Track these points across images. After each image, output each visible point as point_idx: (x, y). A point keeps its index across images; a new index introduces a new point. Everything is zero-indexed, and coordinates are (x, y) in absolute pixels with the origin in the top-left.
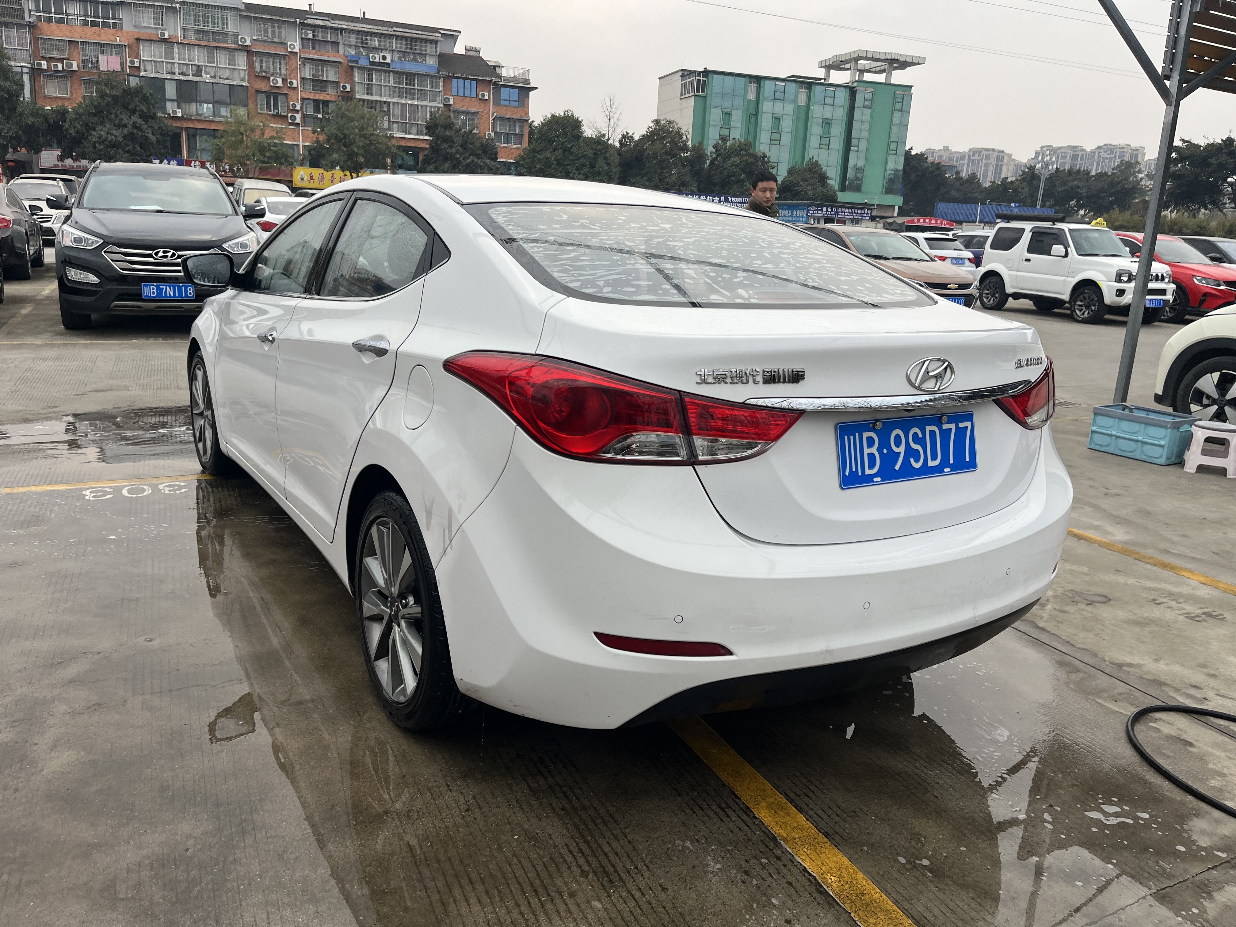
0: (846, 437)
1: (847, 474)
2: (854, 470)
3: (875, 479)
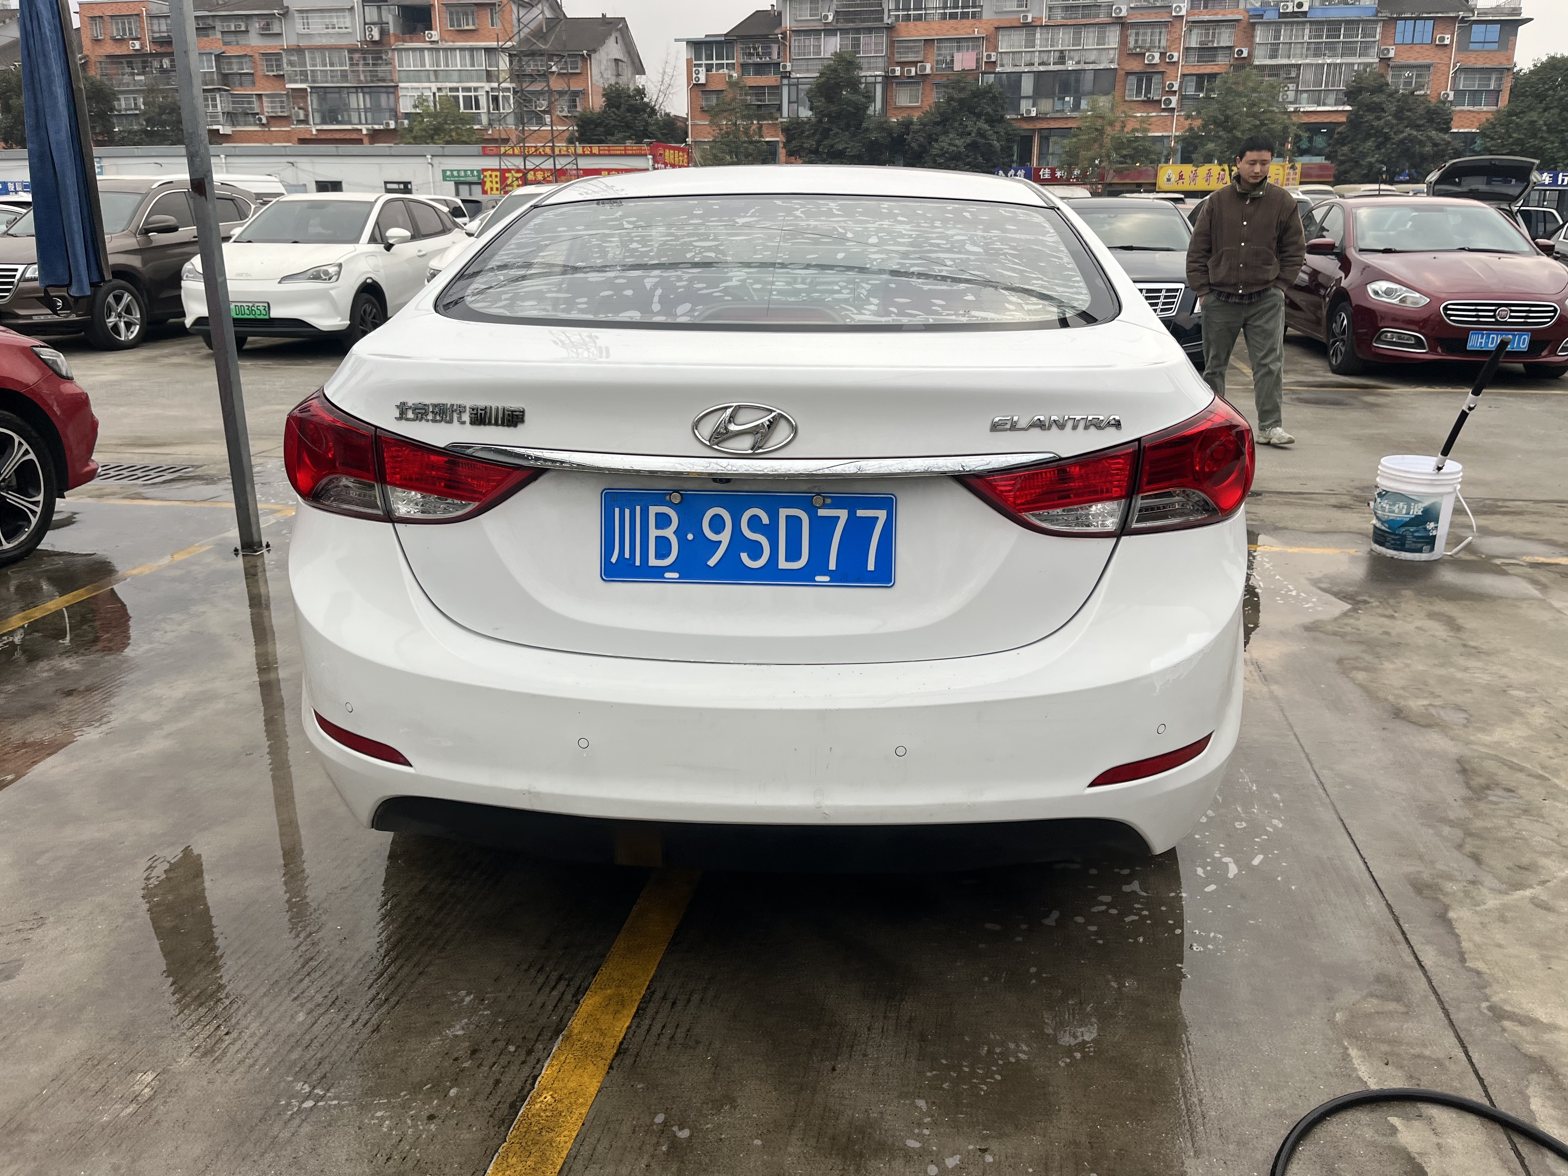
0: (617, 510)
1: (614, 560)
2: (627, 555)
3: (668, 575)
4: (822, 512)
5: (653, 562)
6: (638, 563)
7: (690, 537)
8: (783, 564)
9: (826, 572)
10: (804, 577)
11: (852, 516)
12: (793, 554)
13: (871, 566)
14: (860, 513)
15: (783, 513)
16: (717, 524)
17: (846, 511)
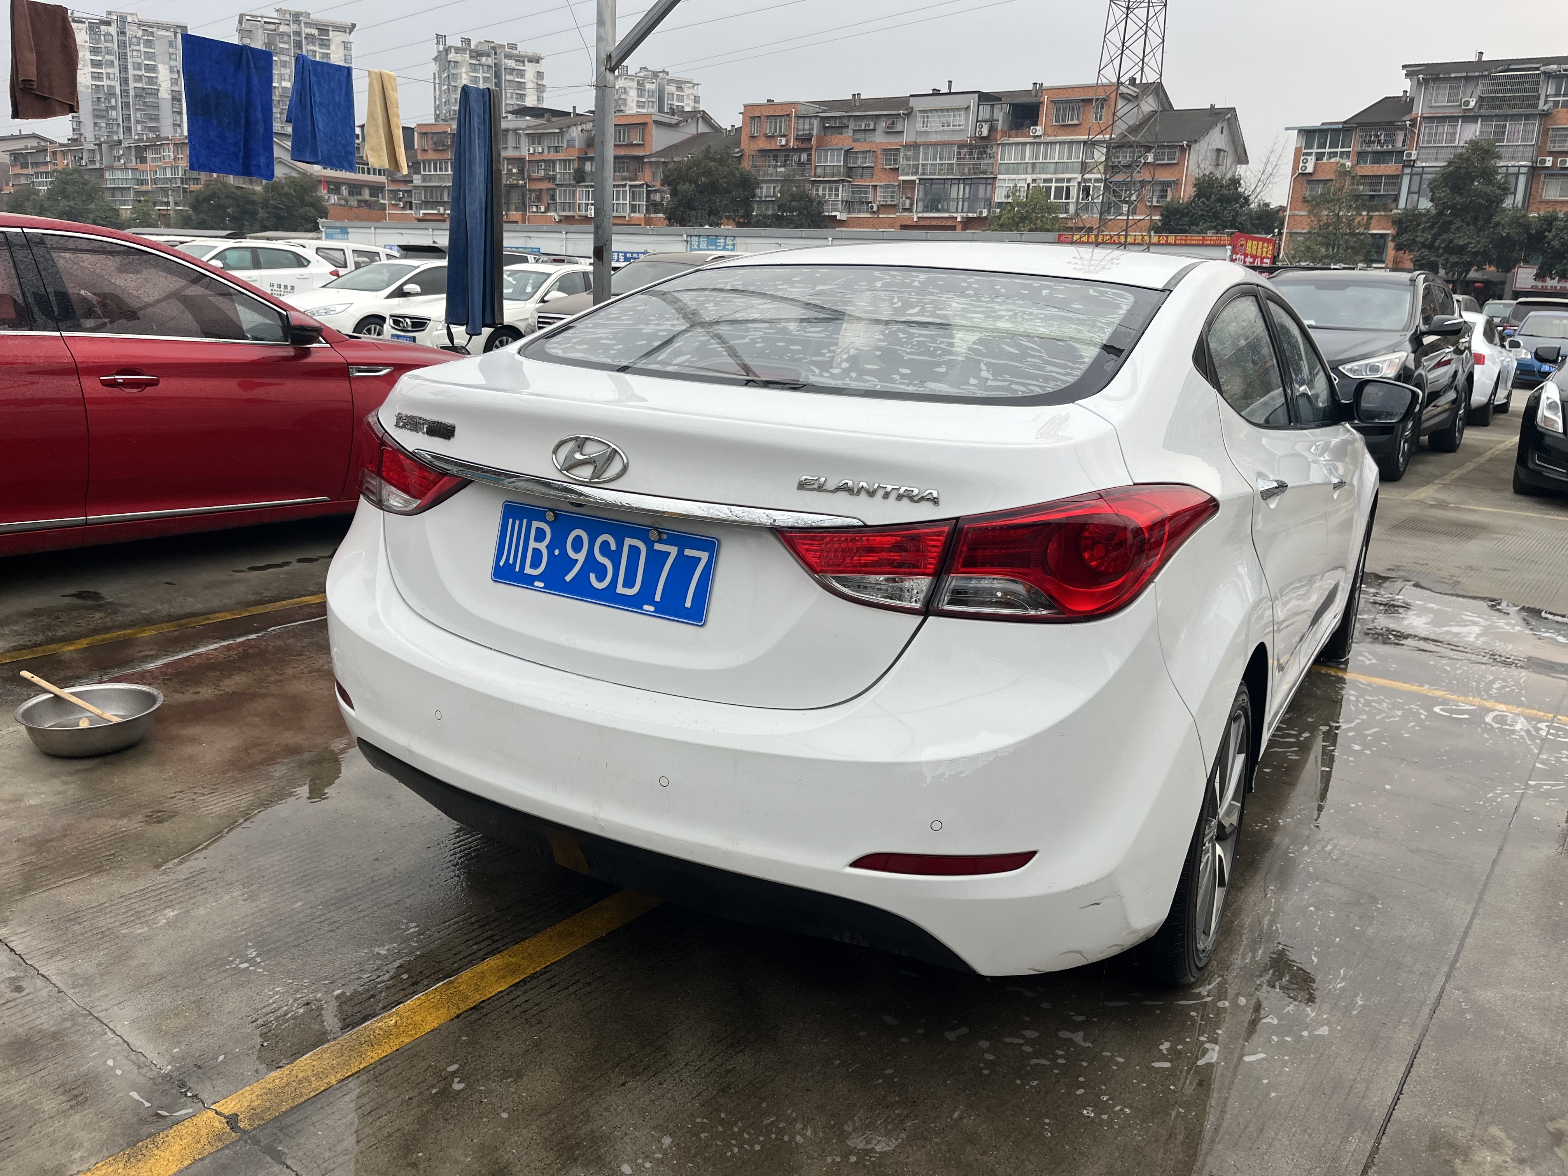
0: (511, 520)
1: (501, 564)
2: (511, 562)
3: (537, 584)
4: (658, 547)
5: (528, 570)
6: (517, 570)
7: (557, 552)
8: (620, 589)
9: (652, 603)
10: (633, 604)
11: (680, 552)
12: (629, 582)
13: (688, 604)
14: (688, 552)
15: (628, 542)
16: (577, 545)
17: (676, 548)
